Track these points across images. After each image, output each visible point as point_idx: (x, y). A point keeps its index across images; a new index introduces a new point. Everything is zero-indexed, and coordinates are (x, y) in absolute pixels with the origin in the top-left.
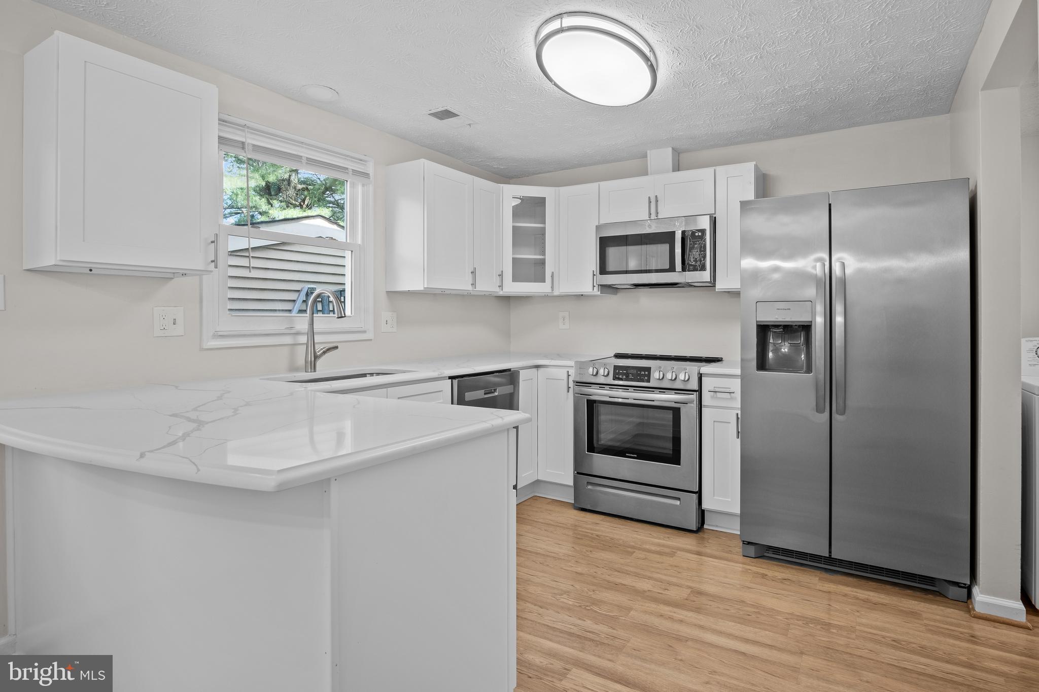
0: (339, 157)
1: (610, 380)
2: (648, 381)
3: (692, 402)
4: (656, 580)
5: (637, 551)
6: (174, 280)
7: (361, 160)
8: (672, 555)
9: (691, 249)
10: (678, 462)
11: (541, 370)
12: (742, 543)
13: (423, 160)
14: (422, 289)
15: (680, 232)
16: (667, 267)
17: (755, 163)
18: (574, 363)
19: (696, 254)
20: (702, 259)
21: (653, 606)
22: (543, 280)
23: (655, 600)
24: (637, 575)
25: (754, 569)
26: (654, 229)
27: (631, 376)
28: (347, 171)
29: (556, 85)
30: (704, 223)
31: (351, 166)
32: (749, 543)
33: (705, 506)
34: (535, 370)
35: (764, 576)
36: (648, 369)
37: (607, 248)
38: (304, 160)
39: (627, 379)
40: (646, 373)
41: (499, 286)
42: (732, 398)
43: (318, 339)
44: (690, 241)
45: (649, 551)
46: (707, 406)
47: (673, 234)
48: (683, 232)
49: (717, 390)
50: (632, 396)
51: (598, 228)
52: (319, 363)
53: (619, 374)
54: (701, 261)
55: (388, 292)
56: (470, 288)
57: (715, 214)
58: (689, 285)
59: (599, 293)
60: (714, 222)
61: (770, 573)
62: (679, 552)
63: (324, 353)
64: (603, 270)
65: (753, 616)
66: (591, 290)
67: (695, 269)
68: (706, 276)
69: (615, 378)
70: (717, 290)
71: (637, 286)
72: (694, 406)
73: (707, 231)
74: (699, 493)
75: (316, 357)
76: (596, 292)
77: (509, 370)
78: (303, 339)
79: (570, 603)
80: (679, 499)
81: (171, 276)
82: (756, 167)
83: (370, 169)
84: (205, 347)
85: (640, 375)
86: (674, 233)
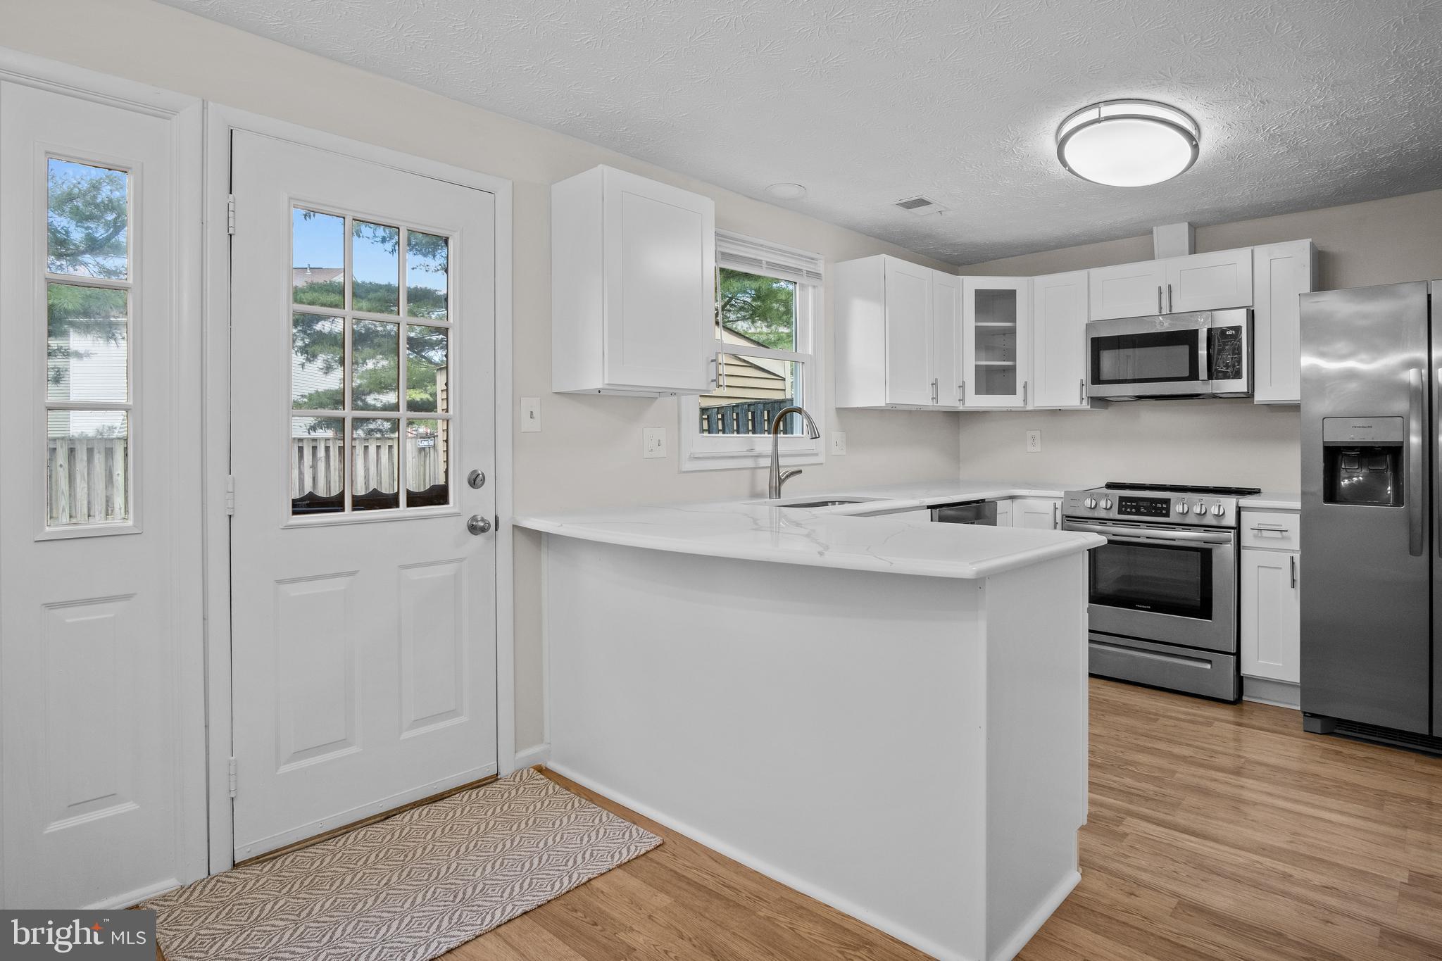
0: (785, 256)
1: (1114, 514)
2: (1167, 515)
3: (1228, 541)
4: (1197, 747)
5: (1161, 718)
6: (658, 400)
7: (813, 259)
8: (1209, 724)
9: (1220, 351)
10: (1208, 615)
11: (1017, 502)
12: (1303, 715)
13: (884, 256)
14: (884, 405)
15: (1205, 330)
16: (1187, 374)
17: (1310, 240)
18: (1063, 493)
19: (1228, 357)
20: (1236, 364)
21: (1202, 771)
22: (1013, 391)
23: (1202, 766)
24: (1170, 741)
25: (1323, 745)
26: (1165, 326)
27: (1142, 510)
28: (801, 273)
29: (1071, 170)
30: (1238, 318)
31: (805, 266)
32: (1314, 716)
33: (1245, 670)
34: (1009, 501)
35: (1338, 753)
36: (1167, 501)
37: (1101, 352)
38: (764, 265)
39: (1138, 513)
40: (1164, 506)
41: (960, 400)
42: (1283, 538)
43: (782, 462)
44: (1219, 342)
45: (1178, 719)
46: (1246, 548)
47: (1195, 333)
48: (1209, 331)
49: (1262, 527)
50: (1144, 533)
51: (1089, 327)
52: (785, 487)
53: (1126, 507)
54: (1234, 366)
55: (839, 410)
56: (930, 403)
57: (1253, 306)
58: (1214, 396)
59: (1089, 407)
60: (1251, 315)
61: (1345, 751)
62: (1216, 722)
63: (788, 477)
64: (1096, 378)
65: (1333, 789)
66: (1079, 404)
67: (1226, 376)
68: (1239, 385)
69: (1120, 512)
70: (1255, 403)
71: (1141, 398)
72: (1230, 548)
73: (1243, 329)
74: (1238, 654)
75: (781, 481)
76: (1086, 405)
77: (983, 501)
78: (766, 462)
79: (1099, 761)
80: (1209, 662)
81: (657, 395)
82: (1312, 245)
83: (821, 268)
84: (683, 470)
85: (1155, 508)
86: (1196, 331)
